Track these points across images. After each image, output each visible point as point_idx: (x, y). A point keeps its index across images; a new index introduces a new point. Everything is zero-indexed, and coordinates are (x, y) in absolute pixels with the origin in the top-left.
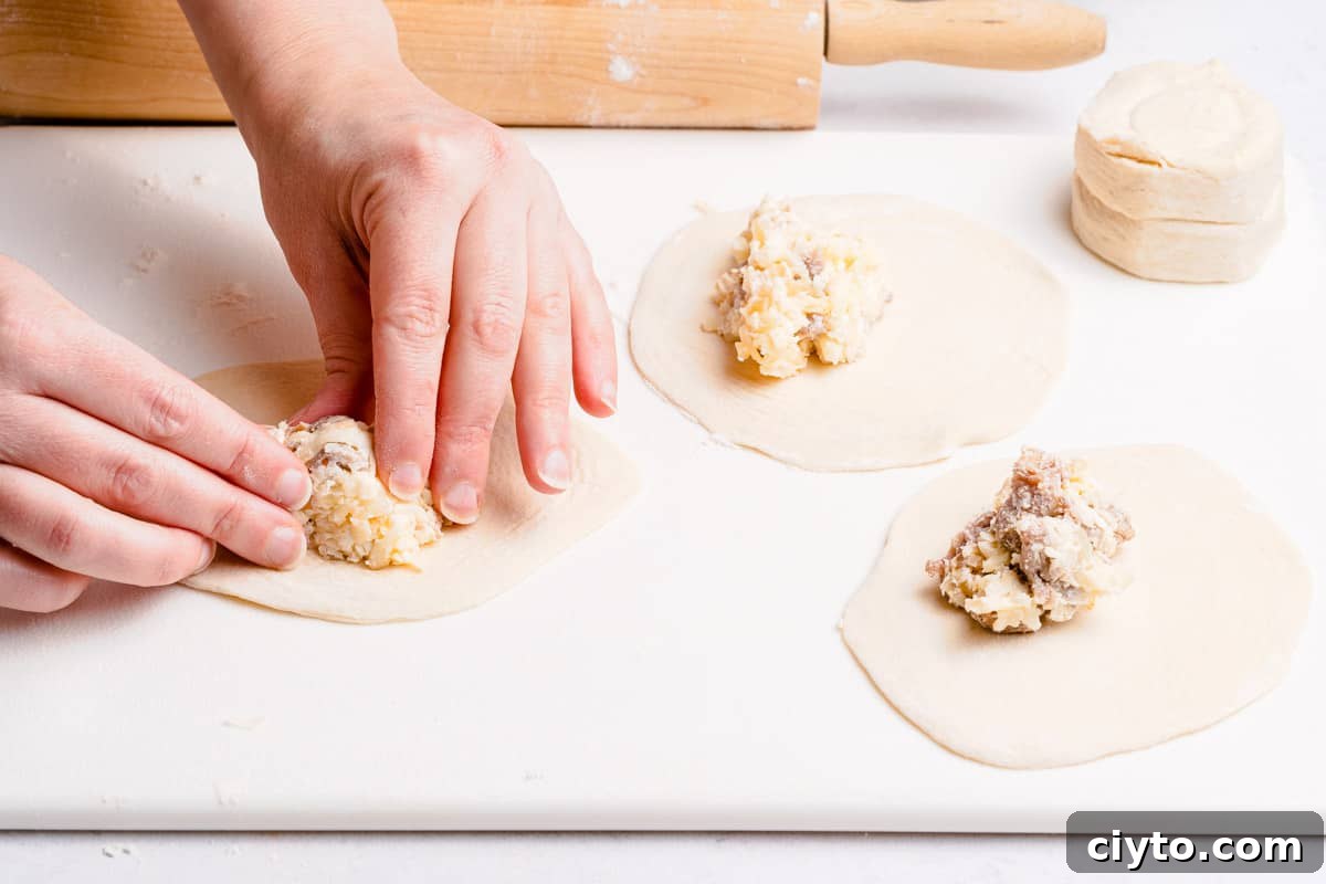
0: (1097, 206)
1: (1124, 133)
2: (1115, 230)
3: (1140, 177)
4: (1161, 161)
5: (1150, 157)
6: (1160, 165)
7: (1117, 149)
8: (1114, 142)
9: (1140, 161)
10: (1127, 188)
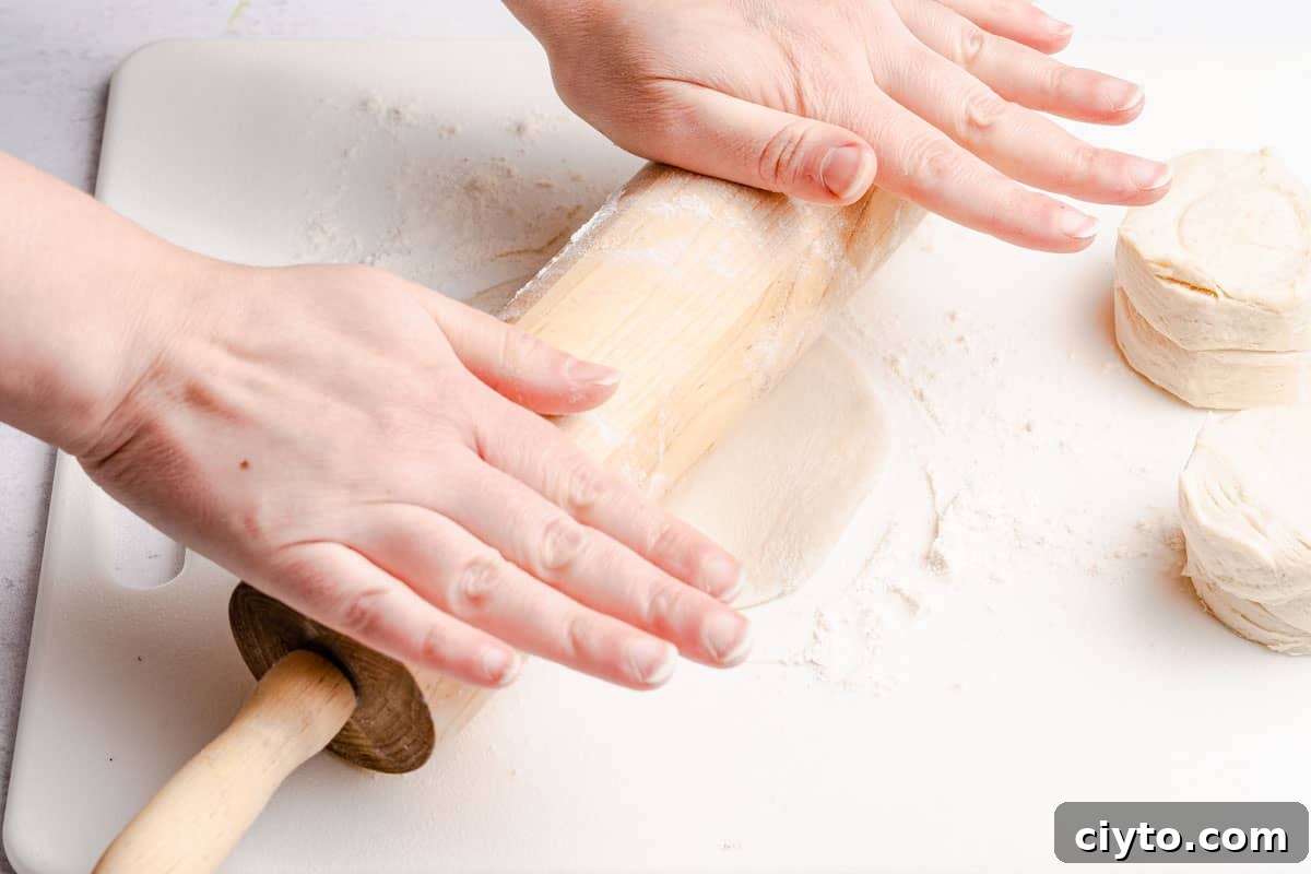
0: (1144, 326)
1: (1178, 256)
2: (1166, 357)
3: (1194, 307)
4: (1219, 292)
5: (1204, 285)
6: (1216, 295)
7: (1169, 273)
8: (1165, 265)
9: (1194, 288)
10: (1178, 317)
